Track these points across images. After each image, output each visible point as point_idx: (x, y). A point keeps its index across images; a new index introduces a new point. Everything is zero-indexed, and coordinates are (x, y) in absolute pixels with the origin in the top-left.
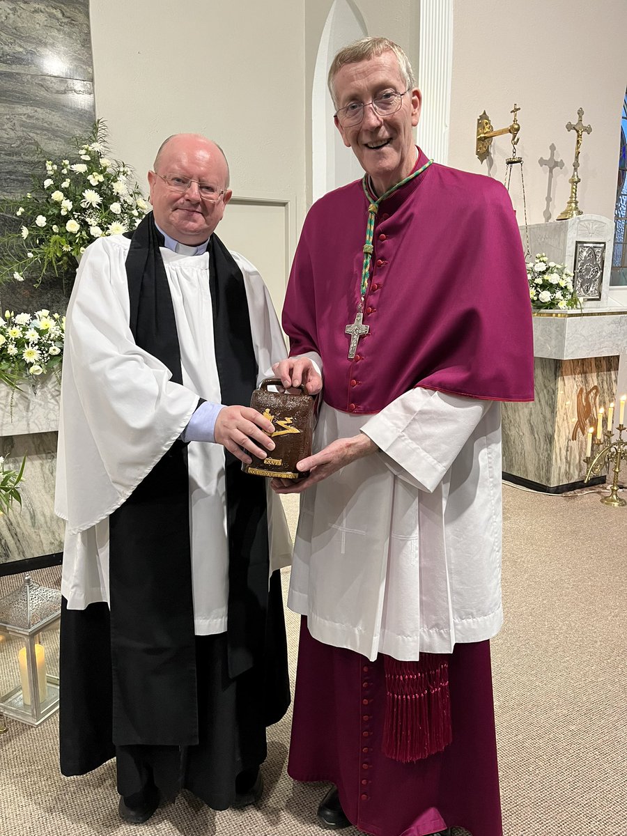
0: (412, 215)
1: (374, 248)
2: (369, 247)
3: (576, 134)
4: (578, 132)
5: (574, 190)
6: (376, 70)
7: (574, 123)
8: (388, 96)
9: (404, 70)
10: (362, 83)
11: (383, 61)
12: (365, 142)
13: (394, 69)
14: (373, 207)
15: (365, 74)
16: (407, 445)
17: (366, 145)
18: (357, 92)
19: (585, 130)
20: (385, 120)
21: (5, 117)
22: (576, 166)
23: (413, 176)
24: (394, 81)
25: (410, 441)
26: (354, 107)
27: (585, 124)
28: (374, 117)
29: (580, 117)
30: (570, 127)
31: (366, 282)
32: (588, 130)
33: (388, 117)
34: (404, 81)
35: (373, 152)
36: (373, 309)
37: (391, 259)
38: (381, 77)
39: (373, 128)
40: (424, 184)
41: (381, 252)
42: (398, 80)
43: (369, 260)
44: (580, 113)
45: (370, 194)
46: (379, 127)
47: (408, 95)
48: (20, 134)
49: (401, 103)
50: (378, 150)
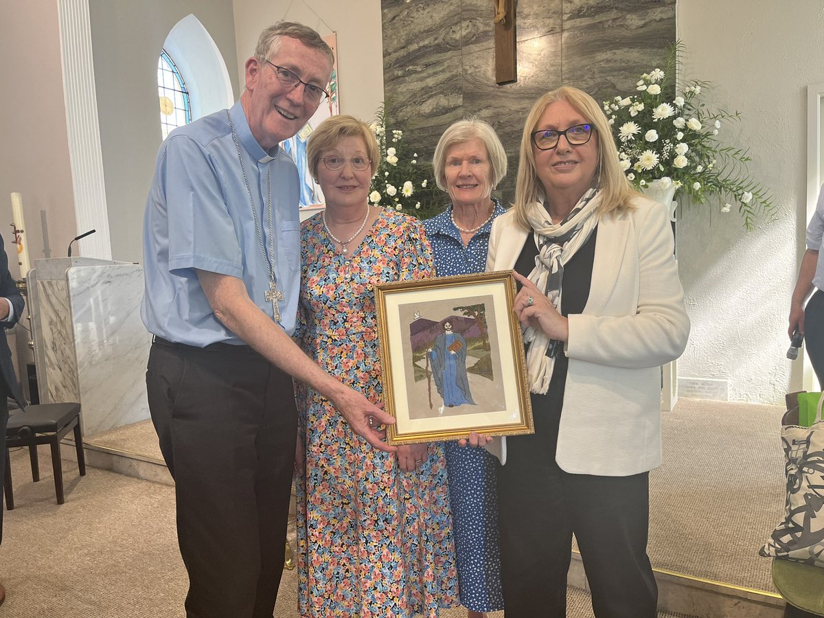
21: (586, 68)
48: (599, 80)
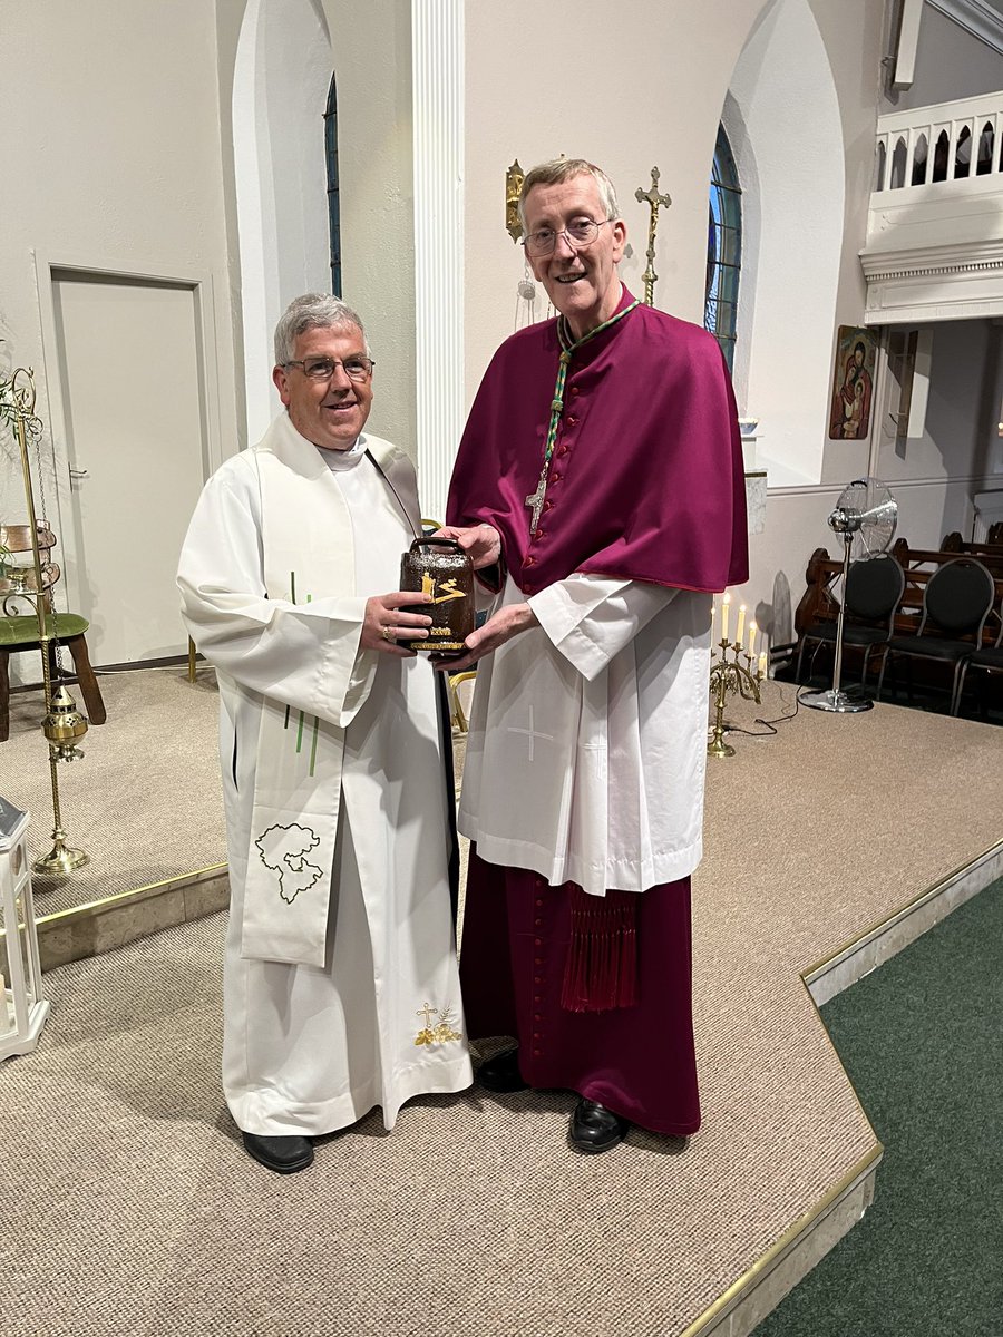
0: (609, 367)
1: (564, 405)
2: (558, 403)
3: (650, 207)
4: (652, 203)
5: (649, 293)
6: (571, 194)
7: (647, 189)
8: (585, 224)
9: (605, 199)
10: (554, 209)
11: (580, 186)
12: (556, 276)
13: (591, 195)
14: (564, 355)
15: (558, 198)
16: (582, 641)
17: (558, 279)
18: (549, 218)
19: (662, 202)
20: (579, 251)
22: (651, 255)
23: (612, 321)
24: (590, 209)
25: (585, 637)
26: (545, 235)
27: (662, 192)
28: (567, 246)
29: (655, 181)
30: (641, 196)
31: (552, 444)
32: (667, 202)
33: (583, 249)
34: (604, 210)
35: (564, 286)
36: (559, 476)
37: (584, 418)
38: (577, 202)
39: (564, 259)
40: (627, 331)
41: (573, 409)
42: (597, 208)
43: (556, 419)
44: (655, 174)
45: (565, 340)
46: (572, 259)
47: (609, 227)
49: (599, 234)
50: (570, 285)
